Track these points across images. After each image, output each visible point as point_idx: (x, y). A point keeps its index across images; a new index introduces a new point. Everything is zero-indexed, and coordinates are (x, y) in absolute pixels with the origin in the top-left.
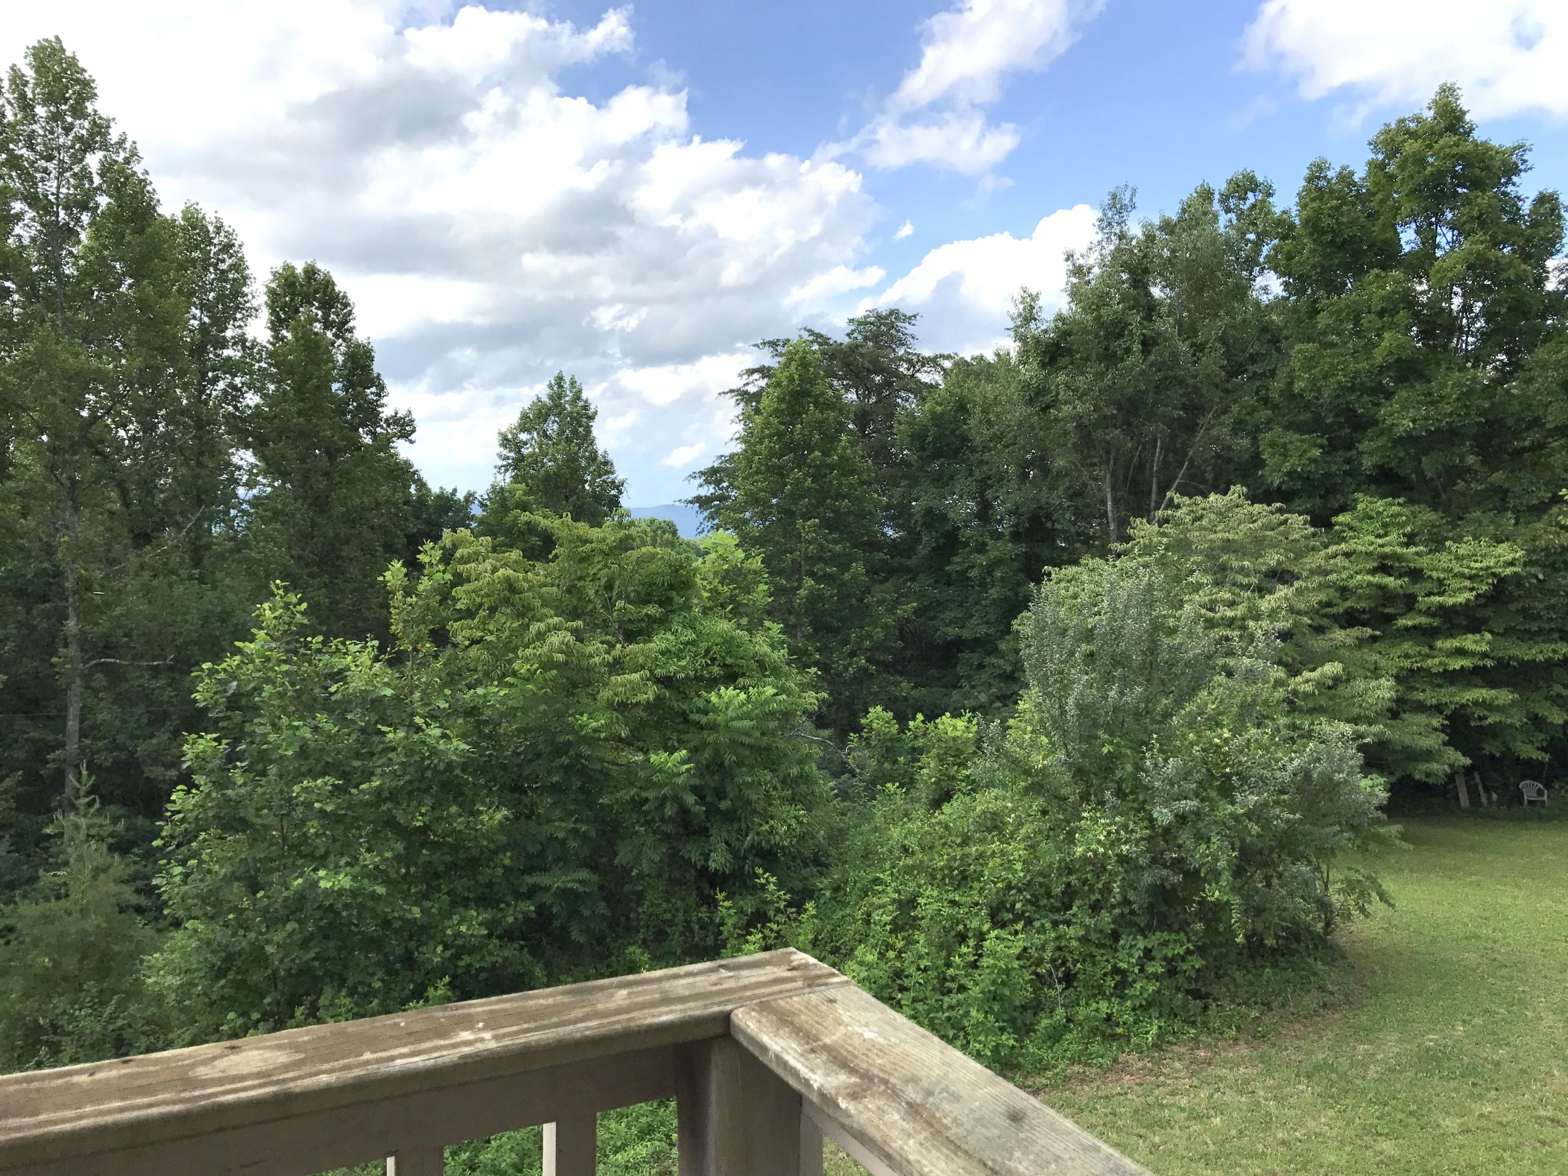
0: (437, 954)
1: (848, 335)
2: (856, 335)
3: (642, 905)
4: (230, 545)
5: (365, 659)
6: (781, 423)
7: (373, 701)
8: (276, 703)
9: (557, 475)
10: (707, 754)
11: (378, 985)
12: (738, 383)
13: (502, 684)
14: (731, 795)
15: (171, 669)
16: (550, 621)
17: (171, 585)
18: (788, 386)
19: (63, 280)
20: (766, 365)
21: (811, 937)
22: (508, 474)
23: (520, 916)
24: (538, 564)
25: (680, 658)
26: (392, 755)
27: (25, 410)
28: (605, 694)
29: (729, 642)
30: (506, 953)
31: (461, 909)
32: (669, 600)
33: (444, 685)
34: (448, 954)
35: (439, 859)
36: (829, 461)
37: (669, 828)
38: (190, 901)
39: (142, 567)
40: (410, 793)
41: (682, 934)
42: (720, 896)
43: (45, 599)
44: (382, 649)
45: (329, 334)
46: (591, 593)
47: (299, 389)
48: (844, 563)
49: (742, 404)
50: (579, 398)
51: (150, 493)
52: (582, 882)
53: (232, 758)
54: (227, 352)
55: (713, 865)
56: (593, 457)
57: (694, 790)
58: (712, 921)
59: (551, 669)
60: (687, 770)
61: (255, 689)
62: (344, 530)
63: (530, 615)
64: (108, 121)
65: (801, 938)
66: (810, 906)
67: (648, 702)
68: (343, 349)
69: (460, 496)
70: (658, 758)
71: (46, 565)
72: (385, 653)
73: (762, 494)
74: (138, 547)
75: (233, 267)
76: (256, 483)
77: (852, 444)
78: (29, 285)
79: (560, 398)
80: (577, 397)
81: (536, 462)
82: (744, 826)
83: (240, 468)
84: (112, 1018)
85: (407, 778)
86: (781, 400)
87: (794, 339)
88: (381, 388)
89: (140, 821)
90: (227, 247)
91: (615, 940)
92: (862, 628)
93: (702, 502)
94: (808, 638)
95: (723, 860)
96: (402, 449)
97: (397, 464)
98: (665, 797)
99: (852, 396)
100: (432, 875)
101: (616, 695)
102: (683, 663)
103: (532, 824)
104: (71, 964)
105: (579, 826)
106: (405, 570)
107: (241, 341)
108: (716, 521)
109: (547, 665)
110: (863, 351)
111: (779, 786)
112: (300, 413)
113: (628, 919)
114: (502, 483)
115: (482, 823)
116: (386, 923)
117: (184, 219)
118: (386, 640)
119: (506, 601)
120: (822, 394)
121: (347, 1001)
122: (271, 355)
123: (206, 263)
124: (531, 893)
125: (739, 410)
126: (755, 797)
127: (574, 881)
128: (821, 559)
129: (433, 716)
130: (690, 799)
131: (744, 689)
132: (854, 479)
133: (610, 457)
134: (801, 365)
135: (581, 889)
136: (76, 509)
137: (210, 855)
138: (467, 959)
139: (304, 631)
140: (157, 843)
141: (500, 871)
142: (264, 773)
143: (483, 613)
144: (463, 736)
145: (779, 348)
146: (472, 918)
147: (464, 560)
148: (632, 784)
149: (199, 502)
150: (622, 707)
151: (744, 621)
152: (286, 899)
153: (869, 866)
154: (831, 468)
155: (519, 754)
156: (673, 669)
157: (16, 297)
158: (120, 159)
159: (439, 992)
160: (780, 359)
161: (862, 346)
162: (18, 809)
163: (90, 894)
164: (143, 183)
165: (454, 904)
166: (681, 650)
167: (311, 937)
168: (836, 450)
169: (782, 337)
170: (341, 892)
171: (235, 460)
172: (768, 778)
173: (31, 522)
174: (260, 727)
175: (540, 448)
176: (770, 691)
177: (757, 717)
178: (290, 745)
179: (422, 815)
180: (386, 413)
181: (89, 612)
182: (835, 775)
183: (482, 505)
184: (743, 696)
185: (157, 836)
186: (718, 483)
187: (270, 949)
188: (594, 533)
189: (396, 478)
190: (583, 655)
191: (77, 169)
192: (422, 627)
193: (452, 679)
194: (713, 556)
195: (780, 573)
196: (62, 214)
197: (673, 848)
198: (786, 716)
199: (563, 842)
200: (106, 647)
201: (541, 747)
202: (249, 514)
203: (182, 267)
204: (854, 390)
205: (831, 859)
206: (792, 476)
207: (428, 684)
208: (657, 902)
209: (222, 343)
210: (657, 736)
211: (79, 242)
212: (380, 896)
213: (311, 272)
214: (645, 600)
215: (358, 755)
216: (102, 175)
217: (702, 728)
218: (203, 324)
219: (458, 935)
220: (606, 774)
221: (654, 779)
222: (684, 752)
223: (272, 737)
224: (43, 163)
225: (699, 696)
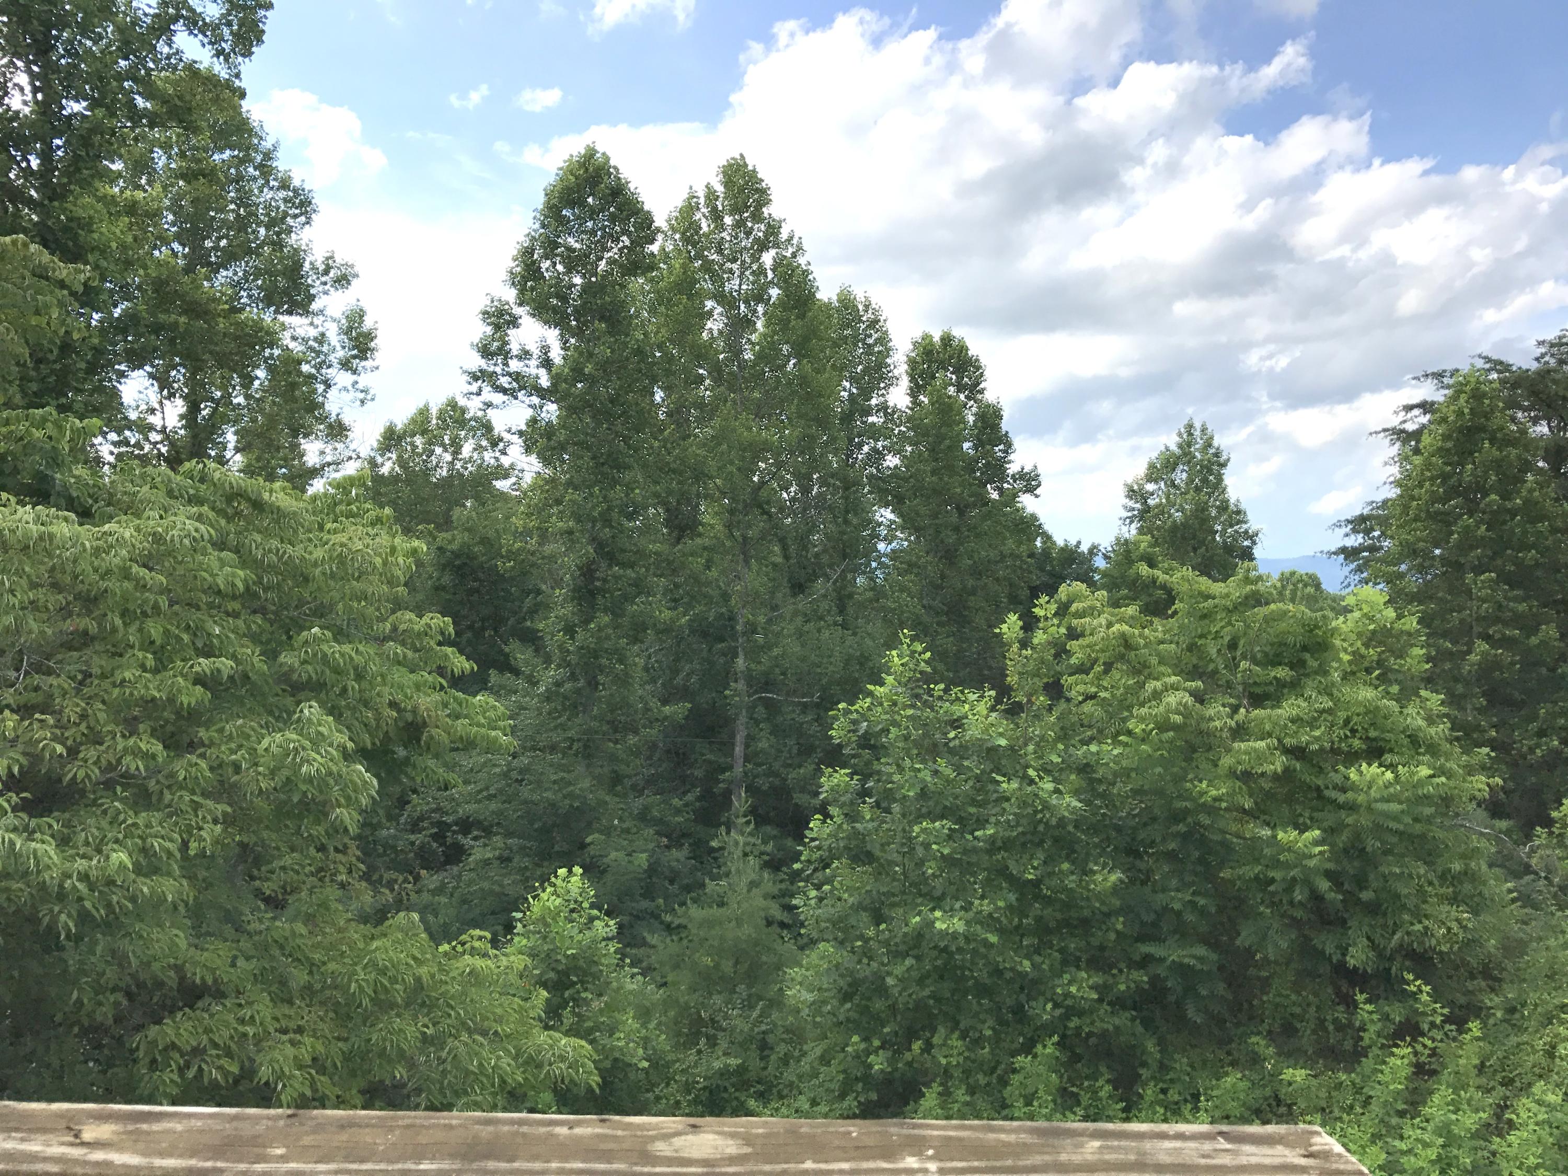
0: (1046, 1012)
1: (1537, 359)
2: (1547, 358)
3: (1267, 993)
4: (870, 594)
5: (982, 708)
6: (1445, 464)
7: (989, 750)
8: (900, 745)
9: (1185, 525)
10: (1343, 838)
11: (988, 1033)
12: (1394, 422)
13: (1116, 743)
14: (1375, 885)
15: (817, 706)
16: (1167, 680)
17: (819, 631)
18: (1455, 422)
19: (743, 364)
20: (1429, 399)
21: (1476, 1061)
22: (1134, 526)
23: (1133, 985)
24: (1156, 620)
25: (1313, 728)
26: (1006, 805)
27: (711, 478)
28: (1226, 761)
29: (1372, 711)
30: (1117, 1021)
31: (1073, 969)
32: (1302, 663)
33: (1059, 739)
34: (1058, 1012)
35: (1050, 914)
36: (1509, 505)
37: (1299, 914)
38: (823, 925)
39: (796, 613)
40: (1024, 845)
41: (1314, 1032)
42: (1360, 998)
43: (722, 639)
44: (998, 700)
45: (962, 397)
46: (1213, 652)
47: (932, 450)
48: (1530, 626)
49: (1398, 444)
50: (1210, 445)
51: (805, 548)
52: (1200, 959)
53: (864, 793)
54: (871, 419)
55: (1351, 962)
56: (1224, 507)
57: (1328, 874)
58: (1350, 1025)
59: (1168, 730)
60: (1321, 853)
61: (882, 730)
62: (970, 583)
63: (1146, 672)
64: (780, 222)
65: (1462, 1061)
66: (1475, 1027)
67: (1275, 773)
68: (974, 409)
69: (1084, 548)
70: (1286, 836)
71: (724, 610)
72: (1001, 703)
73: (1421, 544)
74: (794, 595)
75: (879, 341)
76: (895, 537)
77: (1541, 485)
78: (717, 371)
79: (1189, 446)
80: (1208, 444)
81: (1163, 513)
82: (1390, 923)
83: (880, 524)
84: (758, 1022)
85: (1020, 829)
86: (1446, 437)
87: (1465, 368)
88: (1009, 445)
89: (789, 842)
90: (874, 323)
91: (1238, 1025)
92: (1555, 703)
93: (1349, 553)
94: (1480, 710)
95: (1364, 957)
96: (1027, 502)
97: (1022, 518)
98: (1294, 879)
99: (1543, 429)
100: (1043, 930)
101: (1239, 763)
102: (1317, 733)
103: (1147, 889)
104: (727, 966)
105: (1197, 899)
106: (1020, 623)
107: (883, 408)
108: (1365, 575)
109: (1163, 726)
110: (1558, 376)
111: (1436, 882)
112: (933, 473)
113: (1251, 1006)
114: (1127, 535)
115: (1094, 882)
116: (998, 972)
117: (839, 301)
118: (1004, 691)
119: (1122, 657)
120: (1501, 429)
121: (960, 1043)
122: (909, 419)
123: (855, 339)
124: (1145, 962)
125: (1395, 449)
126: (1405, 891)
127: (1194, 957)
128: (1497, 620)
129: (1046, 770)
130: (1324, 885)
131: (1392, 767)
132: (1543, 526)
133: (1243, 506)
134: (1473, 397)
135: (1199, 967)
136: (747, 562)
137: (841, 883)
138: (1074, 1023)
139: (928, 679)
140: (797, 866)
141: (1112, 936)
142: (888, 811)
143: (1098, 668)
144: (1076, 793)
145: (1446, 380)
146: (1082, 979)
147: (1080, 615)
148: (1257, 861)
149: (844, 556)
150: (1247, 776)
151: (1395, 689)
152: (905, 935)
153: (1555, 989)
154: (1513, 513)
155: (1135, 816)
156: (1304, 739)
157: (708, 382)
158: (789, 255)
159: (1048, 1051)
160: (1446, 392)
161: (1555, 371)
162: (695, 821)
163: (745, 905)
164: (806, 273)
165: (1065, 963)
166: (1315, 719)
167: (927, 976)
168: (1519, 492)
169: (1449, 367)
170: (955, 936)
171: (877, 517)
172: (1422, 871)
173: (713, 573)
174: (886, 766)
175: (1168, 498)
176: (1424, 771)
177: (1408, 800)
178: (912, 786)
179: (1034, 868)
180: (1013, 469)
181: (754, 653)
182: (1516, 875)
183: (1106, 557)
184: (1389, 775)
185: (797, 860)
186: (1367, 532)
187: (890, 981)
188: (1218, 588)
189: (1023, 531)
190: (1202, 718)
191: (755, 267)
192: (1036, 680)
193: (1064, 735)
194: (1357, 614)
195: (1445, 635)
196: (742, 306)
197: (1305, 936)
198: (1446, 801)
199: (1179, 914)
200: (767, 683)
201: (1157, 812)
202: (888, 567)
203: (836, 345)
204: (1544, 423)
205: (1505, 974)
206: (1460, 523)
207: (1042, 738)
208: (1284, 992)
209: (868, 412)
210: (1285, 809)
211: (755, 330)
212: (992, 945)
213: (947, 340)
214: (1274, 661)
215: (973, 802)
216: (774, 270)
217: (1340, 807)
218: (851, 394)
219: (1067, 995)
220: (1225, 844)
221: (1282, 858)
222: (1317, 832)
223: (896, 777)
224: (728, 265)
225: (1336, 771)
